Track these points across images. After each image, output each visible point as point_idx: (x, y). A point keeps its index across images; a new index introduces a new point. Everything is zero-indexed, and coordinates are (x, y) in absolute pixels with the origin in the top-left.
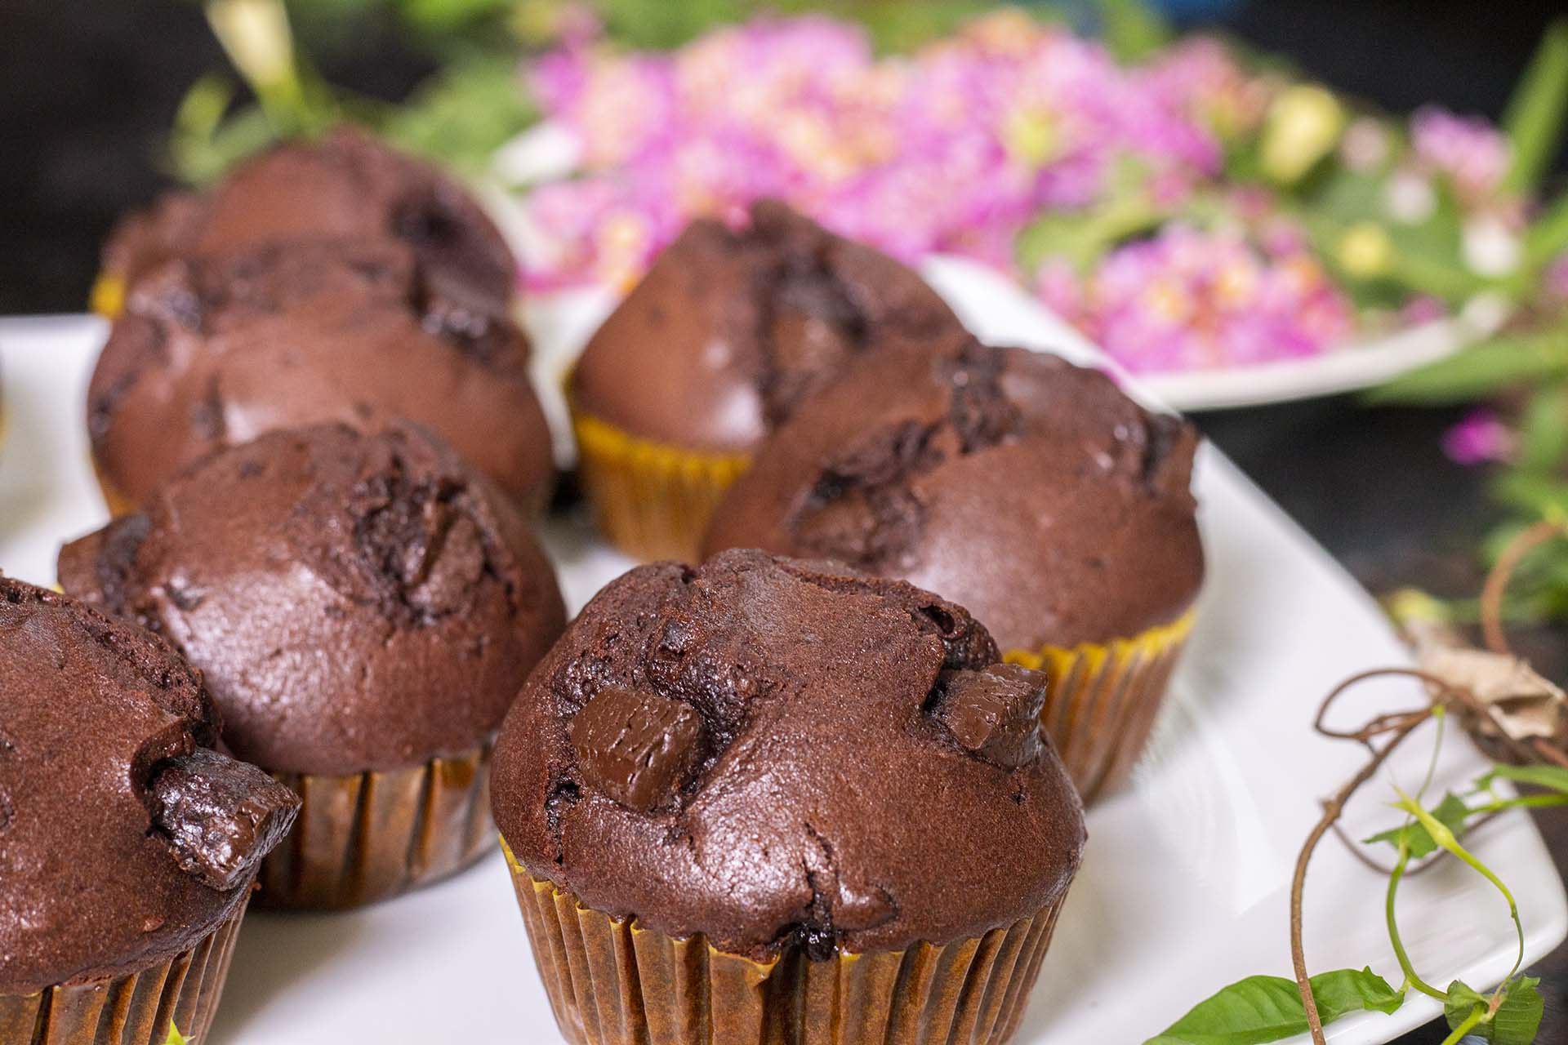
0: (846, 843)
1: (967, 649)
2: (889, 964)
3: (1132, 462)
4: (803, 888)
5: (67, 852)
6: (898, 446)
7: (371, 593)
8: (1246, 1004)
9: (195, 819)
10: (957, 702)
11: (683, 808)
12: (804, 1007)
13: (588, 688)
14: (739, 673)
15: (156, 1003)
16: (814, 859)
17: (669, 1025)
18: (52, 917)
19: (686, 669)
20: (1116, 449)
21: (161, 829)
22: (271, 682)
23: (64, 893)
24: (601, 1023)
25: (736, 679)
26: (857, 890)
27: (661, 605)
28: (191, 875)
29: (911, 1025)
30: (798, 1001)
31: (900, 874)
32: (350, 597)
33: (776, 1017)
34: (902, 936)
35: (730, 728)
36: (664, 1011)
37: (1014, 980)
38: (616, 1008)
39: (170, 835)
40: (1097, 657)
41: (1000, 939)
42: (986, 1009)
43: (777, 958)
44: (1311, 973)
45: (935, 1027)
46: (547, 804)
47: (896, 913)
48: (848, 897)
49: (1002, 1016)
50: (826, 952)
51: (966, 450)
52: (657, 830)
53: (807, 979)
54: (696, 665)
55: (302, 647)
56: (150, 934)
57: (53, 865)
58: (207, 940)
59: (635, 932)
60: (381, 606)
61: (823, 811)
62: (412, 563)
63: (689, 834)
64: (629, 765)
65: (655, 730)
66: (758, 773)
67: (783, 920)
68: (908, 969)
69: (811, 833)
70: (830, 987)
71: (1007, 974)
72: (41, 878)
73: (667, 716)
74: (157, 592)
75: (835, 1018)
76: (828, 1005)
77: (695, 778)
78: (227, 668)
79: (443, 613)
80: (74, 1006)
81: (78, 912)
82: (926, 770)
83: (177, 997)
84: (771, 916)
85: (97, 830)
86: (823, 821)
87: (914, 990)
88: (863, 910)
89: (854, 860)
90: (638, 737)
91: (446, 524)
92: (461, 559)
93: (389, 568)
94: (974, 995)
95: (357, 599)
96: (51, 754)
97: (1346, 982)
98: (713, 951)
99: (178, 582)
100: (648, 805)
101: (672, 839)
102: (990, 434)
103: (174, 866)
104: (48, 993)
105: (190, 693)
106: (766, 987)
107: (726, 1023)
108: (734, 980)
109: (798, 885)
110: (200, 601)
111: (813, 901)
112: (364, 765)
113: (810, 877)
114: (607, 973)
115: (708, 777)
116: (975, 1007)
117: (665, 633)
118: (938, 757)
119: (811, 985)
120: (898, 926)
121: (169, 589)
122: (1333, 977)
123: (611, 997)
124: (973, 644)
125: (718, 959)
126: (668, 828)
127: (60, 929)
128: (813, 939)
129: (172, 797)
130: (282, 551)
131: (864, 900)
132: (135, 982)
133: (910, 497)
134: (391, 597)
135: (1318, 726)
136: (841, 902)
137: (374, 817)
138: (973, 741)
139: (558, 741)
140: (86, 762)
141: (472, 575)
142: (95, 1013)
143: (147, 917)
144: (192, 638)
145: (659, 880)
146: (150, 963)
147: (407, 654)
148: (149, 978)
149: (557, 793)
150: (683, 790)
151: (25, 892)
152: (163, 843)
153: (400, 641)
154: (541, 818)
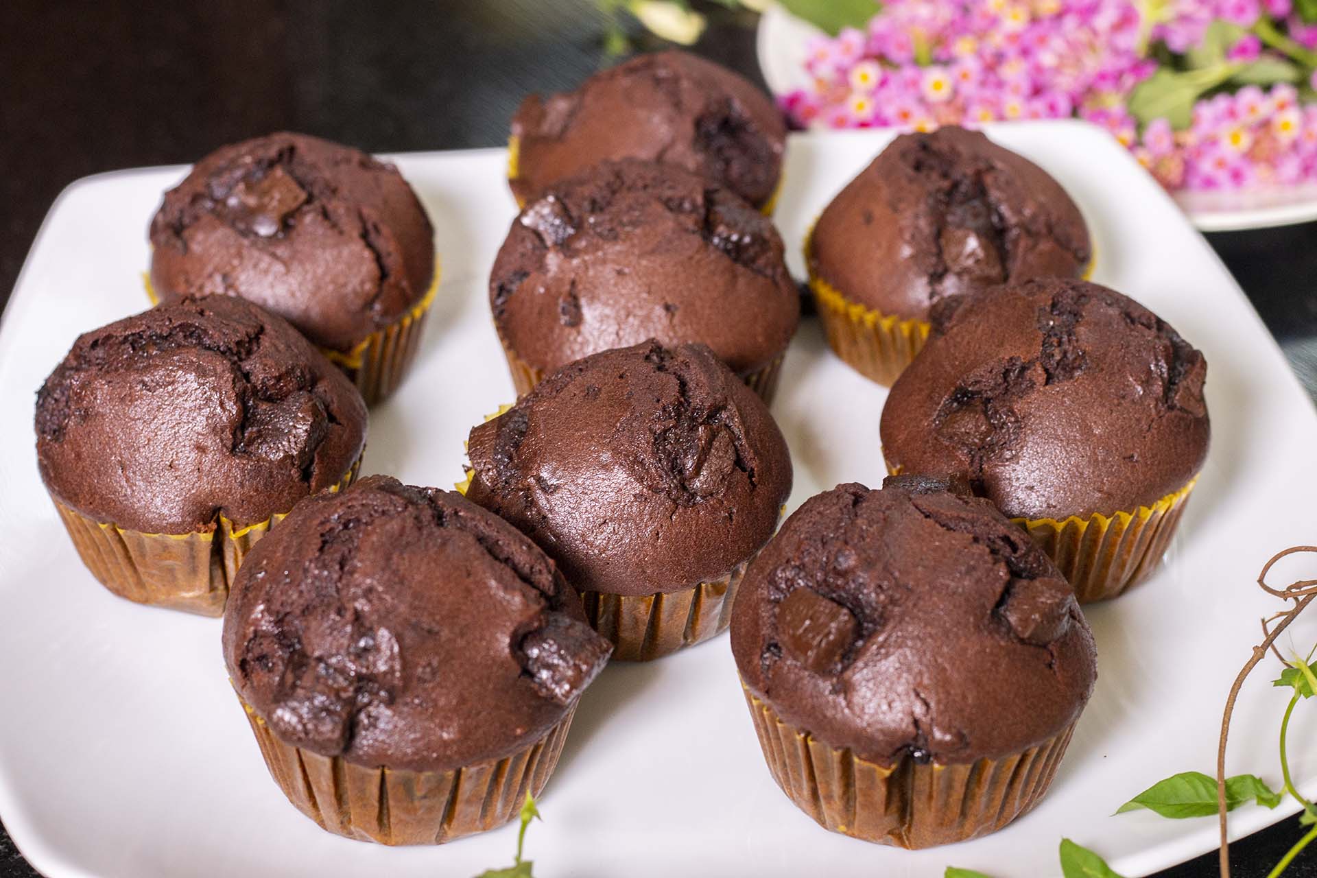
0: (938, 702)
1: (1026, 562)
2: (963, 771)
3: (1158, 388)
4: (911, 729)
5: (470, 693)
6: (1006, 374)
7: (663, 485)
8: (1188, 787)
9: (549, 667)
10: (1015, 603)
11: (842, 672)
12: (913, 785)
13: (789, 583)
14: (879, 591)
15: (524, 767)
16: (919, 709)
17: (831, 791)
18: (460, 731)
19: (847, 583)
20: (1147, 383)
21: (528, 673)
22: (600, 541)
23: (469, 716)
24: (792, 782)
25: (877, 594)
26: (946, 730)
27: (838, 528)
28: (545, 699)
29: (977, 799)
30: (910, 780)
31: (971, 721)
32: (650, 487)
33: (895, 791)
34: (970, 756)
35: (873, 621)
36: (828, 784)
37: (1046, 765)
38: (799, 775)
39: (532, 675)
40: (1127, 519)
41: (1035, 751)
42: (1027, 784)
43: (894, 767)
44: (1226, 777)
45: (993, 799)
46: (762, 656)
47: (967, 745)
48: (938, 734)
49: (1038, 784)
50: (926, 760)
51: (1049, 379)
52: (826, 686)
53: (914, 771)
54: (854, 581)
55: (620, 519)
56: (520, 737)
57: (462, 700)
58: (555, 729)
59: (810, 743)
60: (669, 494)
61: (926, 681)
62: (690, 464)
63: (845, 688)
64: (809, 647)
65: (827, 625)
66: (887, 655)
67: (898, 745)
68: (977, 771)
69: (918, 695)
70: (927, 779)
71: (1040, 766)
72: (455, 710)
73: (834, 616)
74: (532, 480)
75: (930, 797)
76: (927, 788)
77: (850, 651)
78: (574, 531)
79: (708, 495)
80: (475, 776)
81: (477, 727)
82: (991, 653)
83: (534, 767)
84: (890, 744)
85: (489, 679)
86: (925, 687)
87: (979, 781)
88: (947, 743)
89: (941, 713)
90: (816, 629)
91: (712, 437)
92: (720, 460)
93: (675, 468)
94: (1018, 780)
95: (654, 489)
96: (462, 635)
97: (1249, 781)
98: (856, 760)
99: (544, 474)
100: (822, 668)
101: (835, 691)
102: (1068, 368)
103: (535, 695)
104: (458, 774)
105: (547, 579)
106: (889, 781)
107: (864, 795)
108: (869, 775)
109: (907, 726)
110: (557, 487)
111: (917, 735)
112: (658, 590)
113: (916, 722)
114: (794, 756)
115: (859, 653)
116: (1019, 786)
117: (836, 559)
118: (1000, 646)
119: (917, 777)
120: (969, 751)
121: (539, 480)
122: (1242, 778)
123: (796, 770)
124: (1030, 559)
125: (859, 765)
126: (832, 685)
127: (466, 739)
128: (917, 754)
129: (535, 652)
130: (606, 457)
131: (948, 737)
132: (511, 761)
133: (1011, 412)
134: (676, 487)
135: (1261, 581)
136: (933, 738)
137: (664, 615)
138: (1023, 632)
139: (769, 618)
140: (482, 639)
141: (727, 470)
142: (488, 778)
143: (518, 727)
144: (551, 511)
145: (825, 716)
146: (520, 750)
147: (684, 522)
148: (519, 758)
149: (768, 650)
150: (843, 657)
151: (446, 717)
152: (529, 681)
153: (680, 515)
154: (758, 664)
